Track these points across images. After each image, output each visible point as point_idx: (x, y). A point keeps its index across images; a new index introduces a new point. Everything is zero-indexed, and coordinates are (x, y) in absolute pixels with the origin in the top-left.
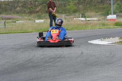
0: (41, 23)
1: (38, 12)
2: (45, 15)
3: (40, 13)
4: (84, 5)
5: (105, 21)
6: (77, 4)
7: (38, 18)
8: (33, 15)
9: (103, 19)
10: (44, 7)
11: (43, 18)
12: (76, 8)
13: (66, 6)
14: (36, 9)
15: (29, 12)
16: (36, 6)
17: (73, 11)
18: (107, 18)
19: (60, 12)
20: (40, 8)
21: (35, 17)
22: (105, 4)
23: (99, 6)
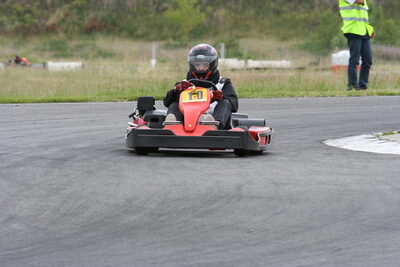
1: (52, 29)
2: (81, 42)
3: (61, 34)
4: (234, 7)
5: (322, 74)
6: (208, 4)
7: (52, 53)
8: (35, 42)
9: (311, 64)
10: (75, 11)
11: (72, 56)
12: (203, 18)
13: (165, 9)
14: (47, 18)
15: (17, 31)
16: (46, 8)
17: (191, 32)
18: (330, 59)
19: (139, 32)
20: (60, 13)
21: (44, 50)
22: (316, 9)
23: (294, 13)
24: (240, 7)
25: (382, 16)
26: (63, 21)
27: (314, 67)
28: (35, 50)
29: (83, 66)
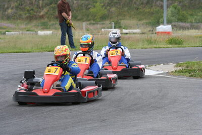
0: (47, 35)
1: (42, 17)
2: (54, 23)
3: (46, 19)
4: (118, 7)
5: (153, 35)
6: (108, 6)
7: (42, 27)
8: (34, 23)
9: (149, 31)
10: (52, 9)
11: (50, 28)
12: (106, 12)
13: (90, 8)
14: (40, 12)
15: (27, 18)
16: (40, 8)
17: (101, 17)
18: (156, 29)
19: (79, 18)
20: (45, 10)
21: (38, 26)
22: (154, 7)
23: (144, 9)
24: (121, 7)
25: (181, 10)
26: (47, 13)
27: (151, 32)
28: (35, 26)
29: (52, 33)
